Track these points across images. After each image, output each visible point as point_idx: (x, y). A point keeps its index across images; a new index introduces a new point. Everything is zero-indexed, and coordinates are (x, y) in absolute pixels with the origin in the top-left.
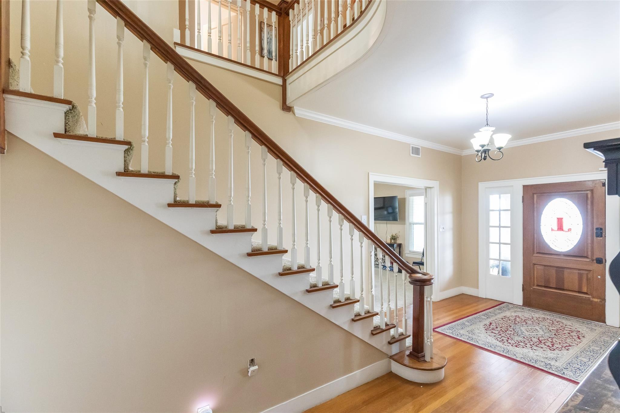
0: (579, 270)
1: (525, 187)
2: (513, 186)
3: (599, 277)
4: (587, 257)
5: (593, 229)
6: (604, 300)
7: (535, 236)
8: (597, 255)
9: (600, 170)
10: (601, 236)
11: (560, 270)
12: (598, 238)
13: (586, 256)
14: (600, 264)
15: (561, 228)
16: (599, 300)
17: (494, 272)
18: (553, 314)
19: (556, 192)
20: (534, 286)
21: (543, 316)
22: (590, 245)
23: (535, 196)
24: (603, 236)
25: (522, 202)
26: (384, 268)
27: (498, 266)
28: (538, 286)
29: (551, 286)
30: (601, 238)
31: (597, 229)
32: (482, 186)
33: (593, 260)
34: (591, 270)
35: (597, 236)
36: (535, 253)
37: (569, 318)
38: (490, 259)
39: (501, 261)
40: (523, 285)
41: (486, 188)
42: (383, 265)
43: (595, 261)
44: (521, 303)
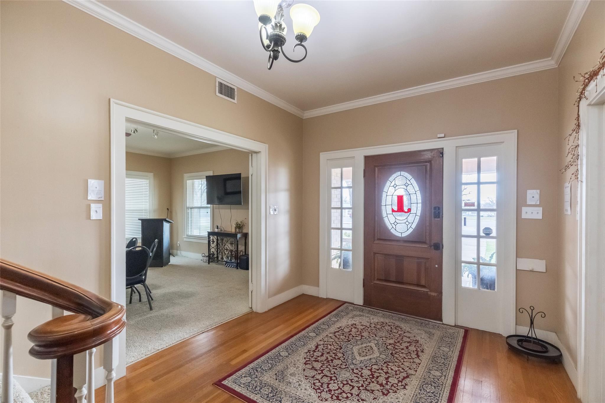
0: (418, 258)
1: (367, 158)
2: (354, 157)
3: (437, 266)
4: (424, 243)
5: (431, 208)
6: (441, 293)
7: (376, 219)
8: (435, 240)
9: (438, 137)
10: (439, 217)
11: (400, 258)
12: (436, 219)
13: (424, 241)
14: (437, 250)
15: (401, 209)
16: (436, 294)
17: (335, 264)
18: (393, 314)
19: (395, 165)
20: (375, 280)
21: (382, 320)
22: (428, 228)
23: (376, 169)
24: (441, 217)
25: (364, 177)
26: (227, 265)
27: (340, 257)
28: (378, 279)
29: (391, 279)
30: (439, 219)
31: (435, 208)
32: (324, 157)
33: (431, 246)
34: (429, 258)
35: (435, 217)
36: (376, 240)
37: (408, 318)
38: (331, 249)
39: (342, 250)
40: (364, 280)
41: (327, 160)
42: (225, 261)
43: (433, 247)
44: (361, 302)
